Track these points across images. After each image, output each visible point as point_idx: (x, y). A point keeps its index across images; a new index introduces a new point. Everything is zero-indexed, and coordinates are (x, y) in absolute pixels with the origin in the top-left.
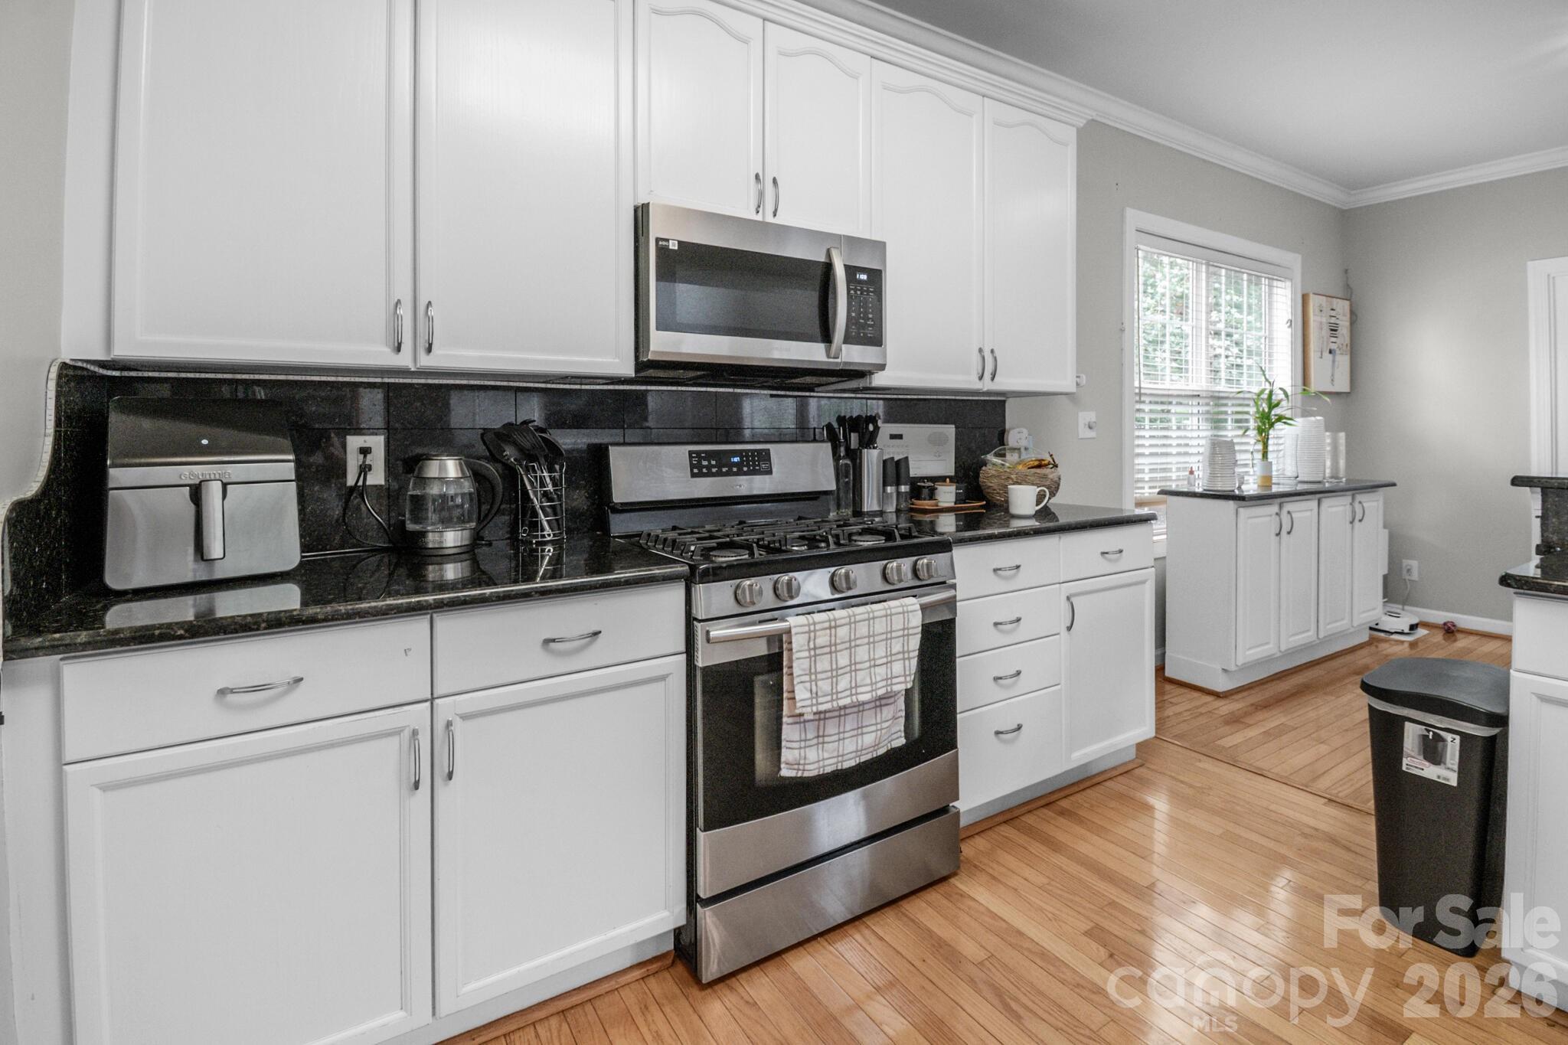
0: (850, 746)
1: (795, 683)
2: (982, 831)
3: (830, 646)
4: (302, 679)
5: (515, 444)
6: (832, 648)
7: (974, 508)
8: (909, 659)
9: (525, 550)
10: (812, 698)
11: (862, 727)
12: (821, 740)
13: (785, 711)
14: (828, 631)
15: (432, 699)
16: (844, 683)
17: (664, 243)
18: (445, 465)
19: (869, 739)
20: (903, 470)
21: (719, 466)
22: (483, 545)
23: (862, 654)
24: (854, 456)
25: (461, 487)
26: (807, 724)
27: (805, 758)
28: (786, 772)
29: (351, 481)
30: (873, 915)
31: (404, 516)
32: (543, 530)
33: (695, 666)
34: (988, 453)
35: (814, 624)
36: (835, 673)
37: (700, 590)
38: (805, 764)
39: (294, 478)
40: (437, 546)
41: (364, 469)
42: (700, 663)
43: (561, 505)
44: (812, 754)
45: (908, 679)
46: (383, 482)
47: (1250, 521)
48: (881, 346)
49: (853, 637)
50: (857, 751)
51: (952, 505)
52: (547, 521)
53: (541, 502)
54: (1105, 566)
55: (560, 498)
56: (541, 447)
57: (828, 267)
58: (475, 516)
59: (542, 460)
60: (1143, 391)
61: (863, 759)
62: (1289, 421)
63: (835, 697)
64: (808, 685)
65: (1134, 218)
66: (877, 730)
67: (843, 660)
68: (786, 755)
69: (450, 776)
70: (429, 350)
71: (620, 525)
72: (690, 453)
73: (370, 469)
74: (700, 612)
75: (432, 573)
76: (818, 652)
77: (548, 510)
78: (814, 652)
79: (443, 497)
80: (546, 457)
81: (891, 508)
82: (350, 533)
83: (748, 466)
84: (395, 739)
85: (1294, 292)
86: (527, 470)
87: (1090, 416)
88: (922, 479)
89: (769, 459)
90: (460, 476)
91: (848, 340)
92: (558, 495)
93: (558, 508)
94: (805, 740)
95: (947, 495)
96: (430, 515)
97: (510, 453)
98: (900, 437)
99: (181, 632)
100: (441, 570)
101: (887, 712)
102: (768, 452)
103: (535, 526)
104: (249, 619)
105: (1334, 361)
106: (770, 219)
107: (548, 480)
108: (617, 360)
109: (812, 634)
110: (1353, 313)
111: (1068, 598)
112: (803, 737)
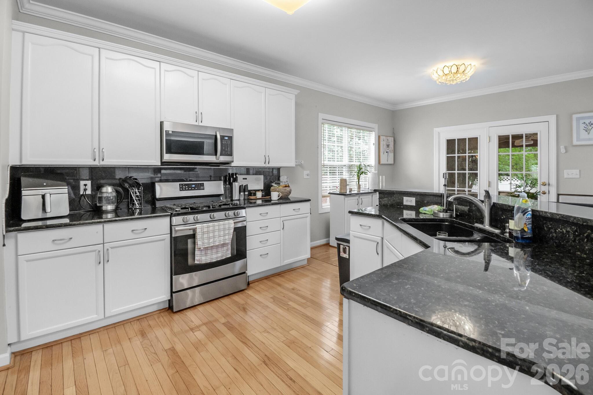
0: (214, 256)
1: (198, 240)
2: (258, 281)
3: (208, 231)
4: (72, 238)
5: (128, 183)
6: (208, 232)
7: (268, 198)
8: (230, 235)
9: (131, 211)
10: (202, 244)
11: (218, 252)
12: (206, 255)
13: (196, 248)
14: (207, 228)
15: (104, 244)
16: (211, 240)
17: (168, 132)
18: (108, 189)
19: (220, 255)
20: (246, 188)
21: (188, 188)
22: (119, 209)
23: (217, 233)
24: (231, 184)
25: (113, 194)
26: (202, 251)
27: (201, 259)
28: (196, 262)
29: (81, 193)
30: (222, 298)
31: (96, 202)
32: (136, 205)
33: (172, 237)
34: (273, 183)
35: (203, 226)
36: (209, 238)
37: (174, 219)
38: (202, 260)
39: (67, 193)
40: (105, 209)
41: (85, 190)
42: (173, 236)
43: (141, 199)
44: (203, 258)
45: (230, 240)
46: (91, 193)
47: (348, 201)
48: (232, 156)
49: (214, 230)
50: (216, 258)
51: (261, 197)
52: (137, 203)
53: (135, 198)
54: (295, 213)
55: (141, 197)
56: (135, 183)
57: (216, 136)
58: (116, 202)
59: (136, 187)
60: (325, 164)
61: (218, 260)
62: (366, 173)
63: (209, 244)
64: (201, 241)
65: (321, 116)
66: (222, 253)
67: (211, 235)
68: (196, 258)
69: (108, 261)
70: (103, 160)
71: (158, 204)
72: (180, 184)
73: (87, 190)
74: (173, 224)
75: (104, 216)
76: (204, 233)
77: (137, 200)
78: (203, 233)
79: (108, 197)
80: (137, 186)
81: (242, 198)
82: (81, 207)
83: (197, 188)
84: (94, 253)
85: (375, 135)
86: (131, 190)
87: (307, 172)
88: (252, 190)
89: (204, 186)
90: (112, 191)
91: (221, 155)
92: (140, 196)
93: (140, 199)
94: (202, 255)
95: (259, 195)
96: (103, 202)
97: (127, 185)
98: (246, 179)
99: (44, 227)
100: (107, 216)
101: (225, 248)
102: (203, 184)
103: (134, 204)
104: (60, 224)
105: (388, 155)
106: (201, 124)
107: (137, 192)
108: (155, 161)
109: (202, 229)
110: (394, 140)
111: (283, 221)
112: (201, 254)
